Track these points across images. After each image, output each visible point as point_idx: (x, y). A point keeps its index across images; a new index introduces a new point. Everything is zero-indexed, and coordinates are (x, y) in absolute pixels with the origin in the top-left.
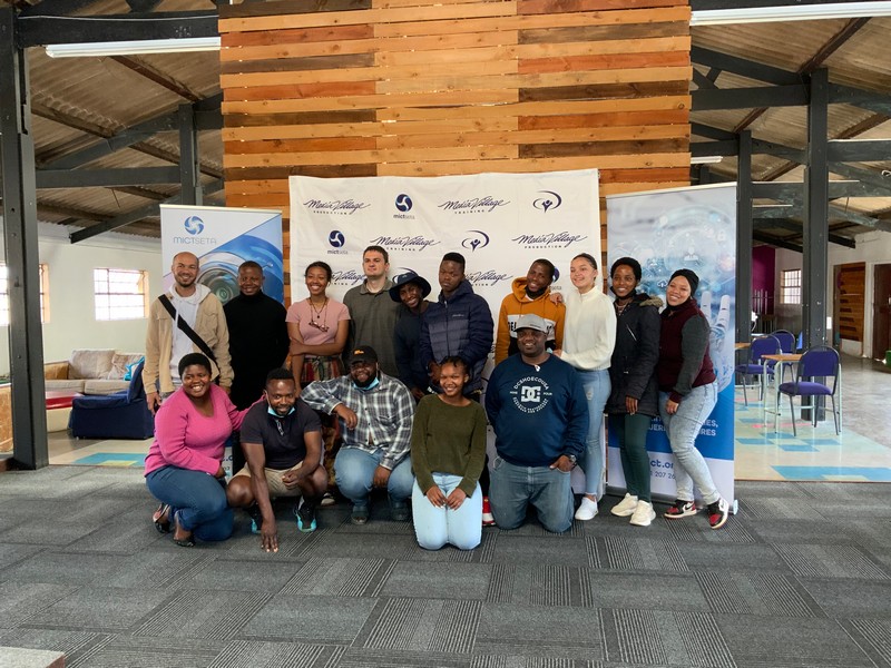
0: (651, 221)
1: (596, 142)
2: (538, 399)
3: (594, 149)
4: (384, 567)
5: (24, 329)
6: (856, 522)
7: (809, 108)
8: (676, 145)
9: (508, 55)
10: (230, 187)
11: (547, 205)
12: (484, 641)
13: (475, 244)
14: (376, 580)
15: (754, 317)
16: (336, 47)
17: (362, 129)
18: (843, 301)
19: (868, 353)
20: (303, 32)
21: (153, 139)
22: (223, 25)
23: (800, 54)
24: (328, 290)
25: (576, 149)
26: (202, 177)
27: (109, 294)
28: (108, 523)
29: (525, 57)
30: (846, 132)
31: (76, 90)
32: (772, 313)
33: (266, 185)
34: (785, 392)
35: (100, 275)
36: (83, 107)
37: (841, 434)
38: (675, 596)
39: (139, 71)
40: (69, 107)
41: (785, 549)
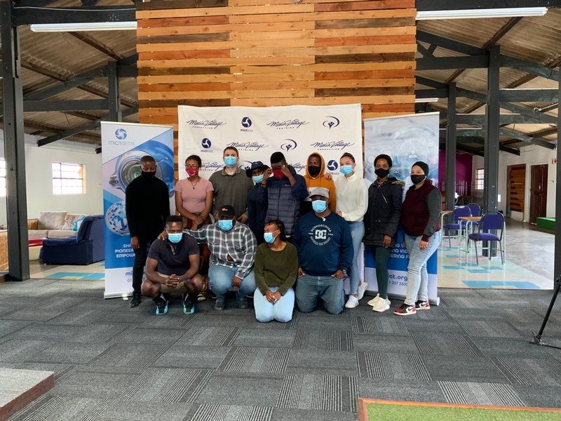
0: (390, 134)
1: (360, 88)
2: (325, 238)
3: (359, 92)
4: (235, 331)
5: (16, 196)
6: (507, 310)
7: (489, 71)
8: (407, 90)
9: (309, 36)
10: (142, 112)
11: (331, 125)
12: (291, 367)
13: (288, 147)
14: (230, 338)
15: (456, 196)
16: (206, 29)
17: (222, 78)
18: (512, 188)
19: (527, 219)
20: (186, 20)
21: (91, 83)
22: (139, 14)
23: (484, 38)
24: (200, 173)
25: (349, 92)
26: (122, 107)
27: (61, 178)
28: (69, 310)
29: (318, 37)
30: (512, 84)
31: (44, 52)
32: (470, 195)
33: (164, 110)
34: (473, 239)
35: (55, 166)
36: (49, 62)
37: (505, 264)
38: (400, 346)
39: (84, 40)
40: (41, 62)
41: (465, 323)
